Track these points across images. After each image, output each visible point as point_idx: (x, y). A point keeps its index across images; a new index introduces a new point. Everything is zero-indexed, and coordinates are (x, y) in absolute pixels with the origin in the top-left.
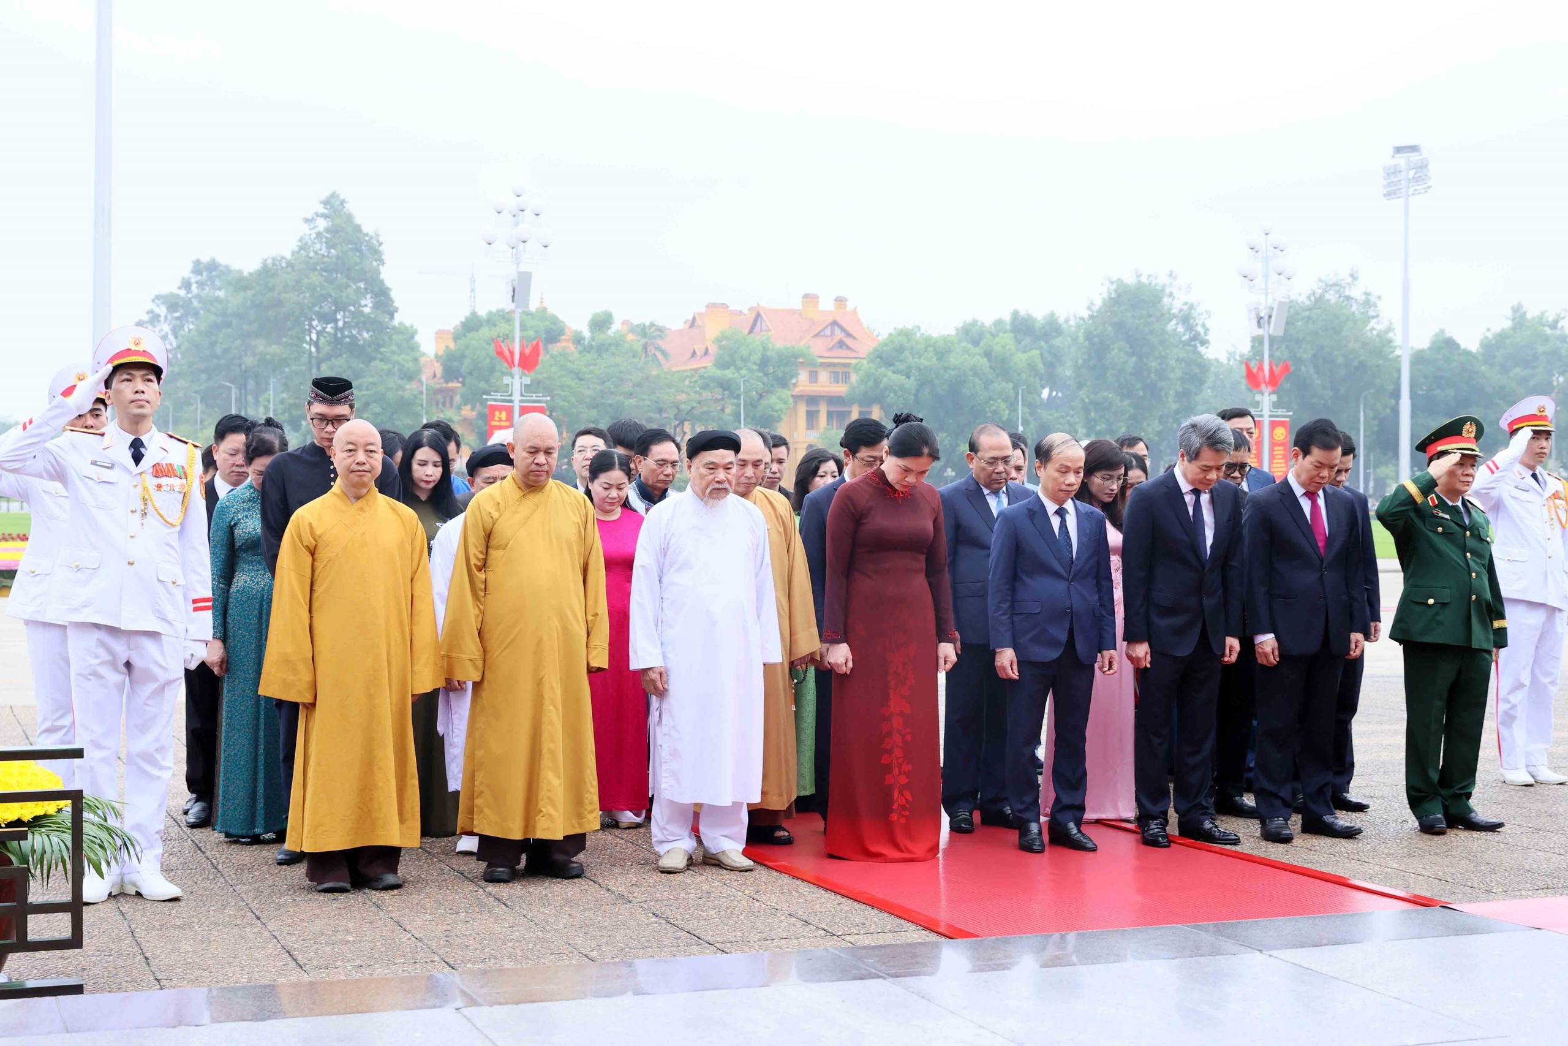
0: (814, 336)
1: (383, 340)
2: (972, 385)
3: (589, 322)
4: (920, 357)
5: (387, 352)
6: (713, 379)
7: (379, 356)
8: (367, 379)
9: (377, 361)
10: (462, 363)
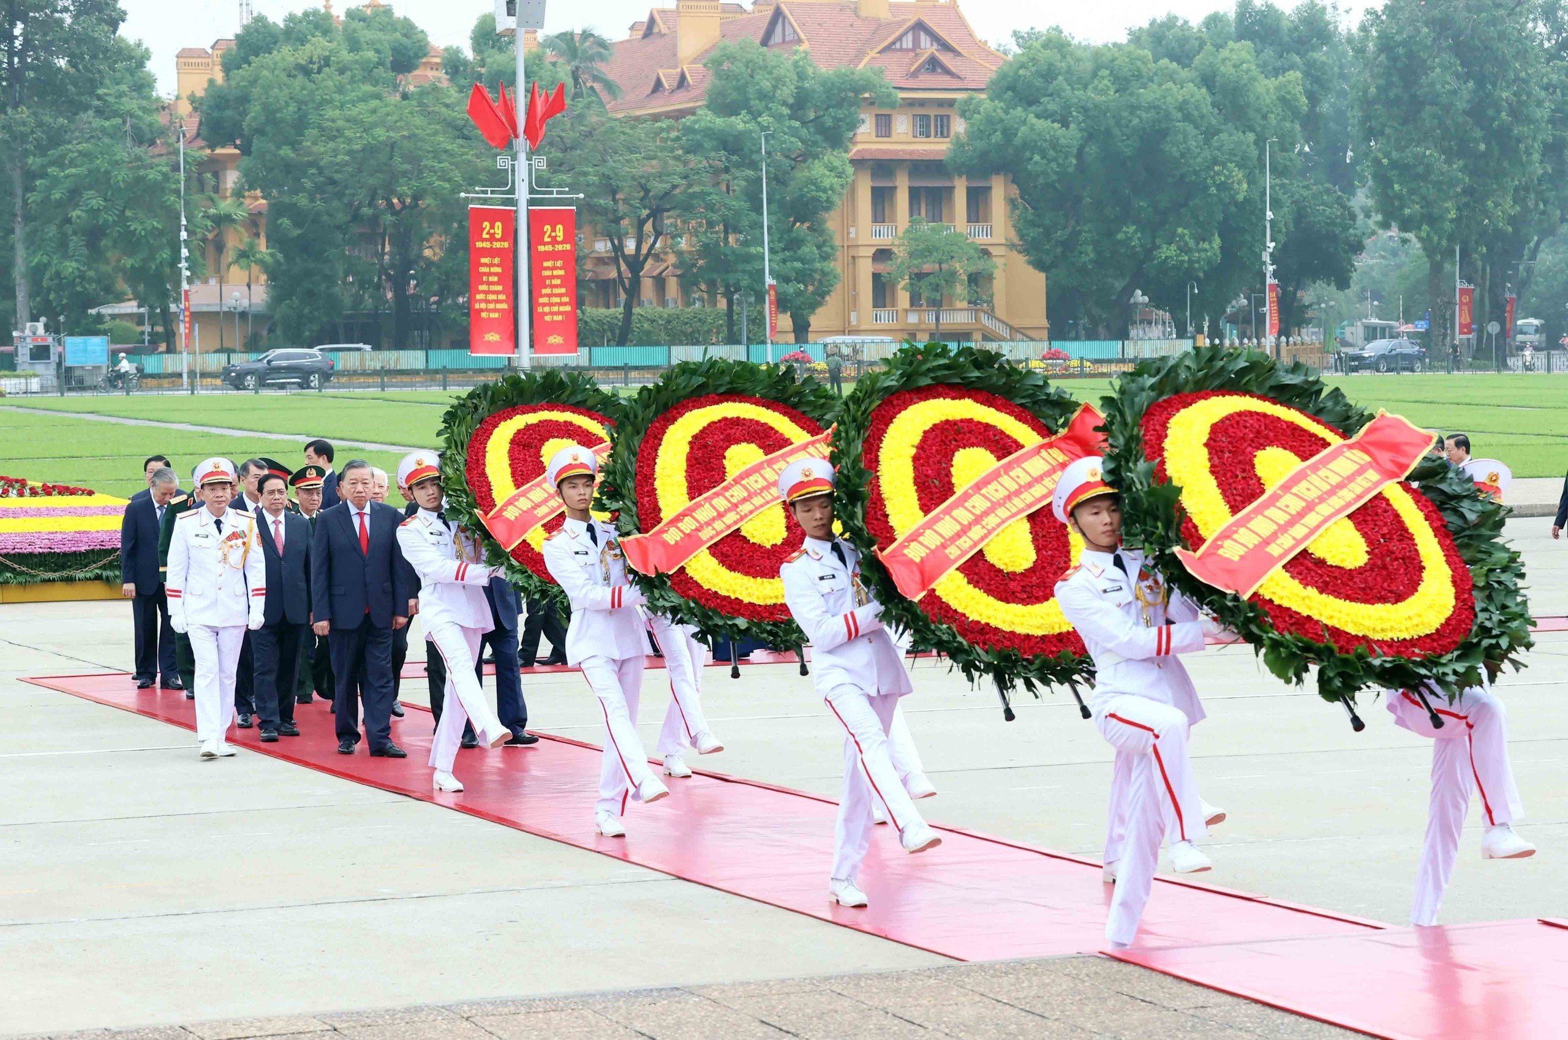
0: (880, 52)
1: (100, 72)
2: (1180, 137)
3: (474, 32)
4: (1085, 87)
5: (110, 95)
6: (709, 133)
7: (96, 103)
8: (74, 148)
9: (91, 113)
10: (244, 113)
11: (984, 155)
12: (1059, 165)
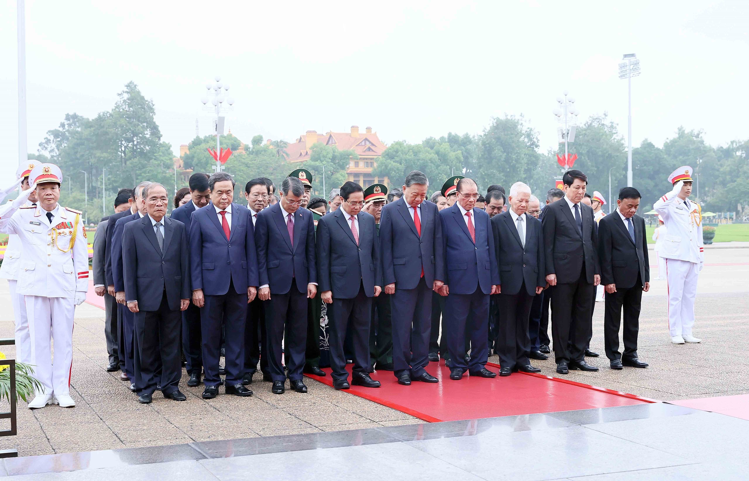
0: (356, 146)
1: (156, 150)
2: (430, 167)
3: (252, 140)
4: (406, 155)
5: (157, 155)
6: (310, 166)
7: (154, 157)
8: (149, 169)
9: (153, 160)
10: (193, 160)
11: (381, 172)
12: (399, 174)
